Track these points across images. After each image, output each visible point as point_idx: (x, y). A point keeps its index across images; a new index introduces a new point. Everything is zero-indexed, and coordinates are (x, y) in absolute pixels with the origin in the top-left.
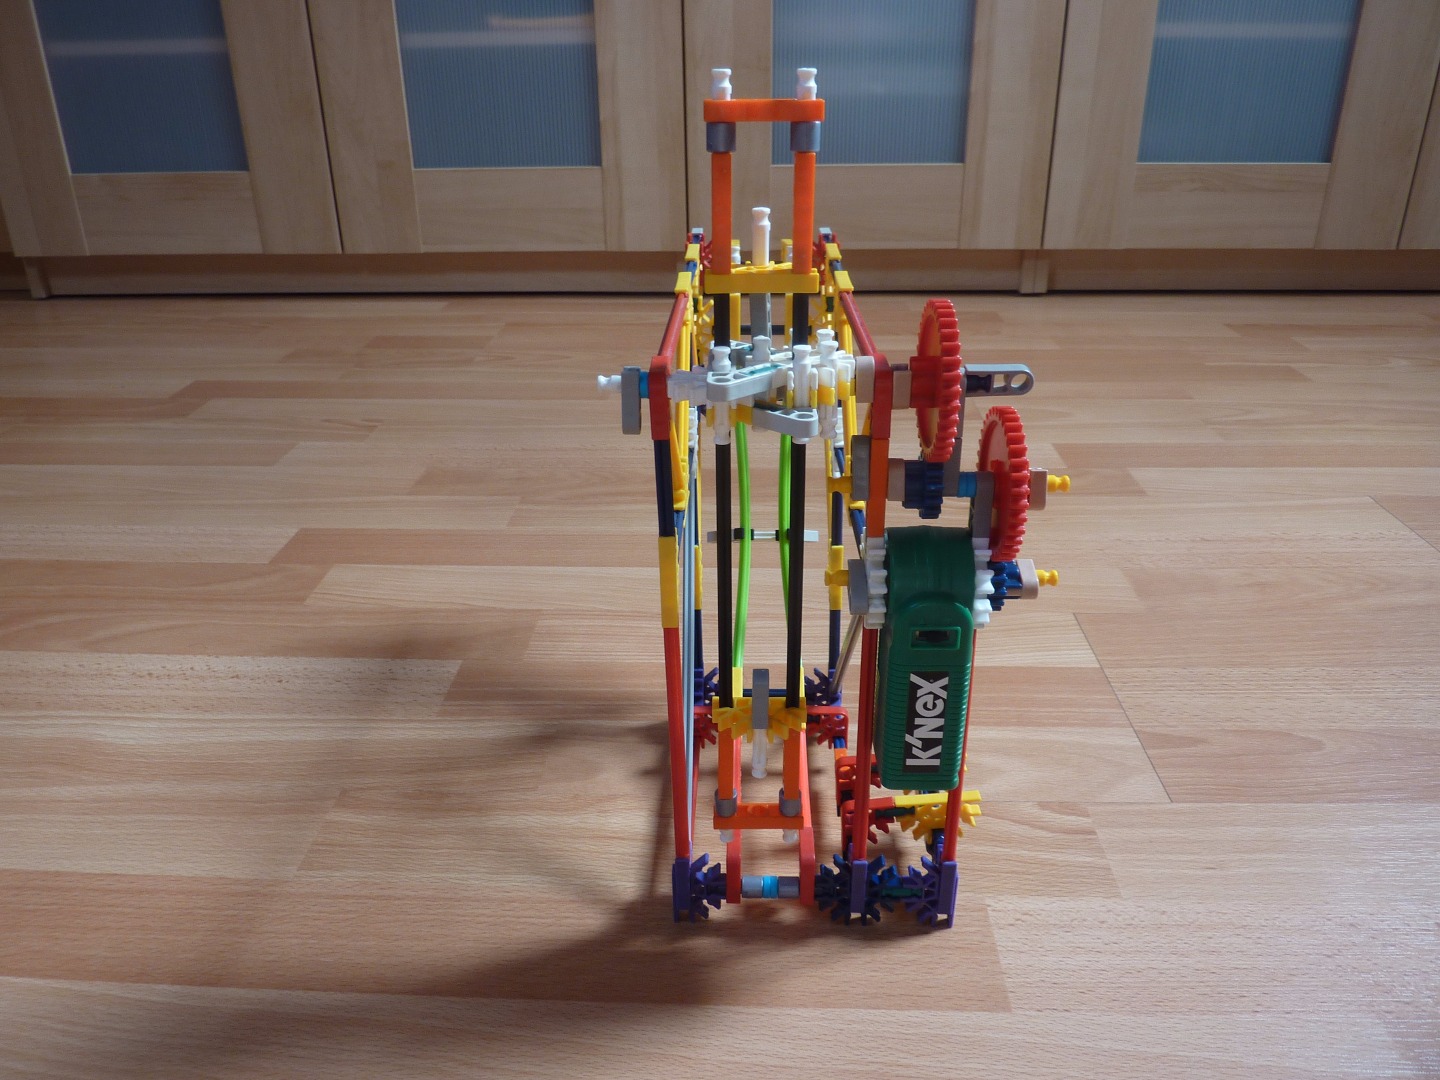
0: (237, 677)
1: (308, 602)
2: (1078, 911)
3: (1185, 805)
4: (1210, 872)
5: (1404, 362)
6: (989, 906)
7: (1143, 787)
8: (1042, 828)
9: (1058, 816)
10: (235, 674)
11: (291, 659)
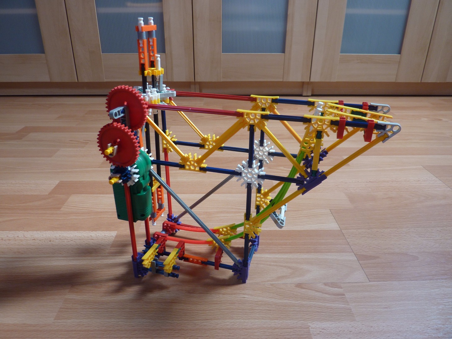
0: (34, 239)
1: (62, 209)
2: (342, 327)
3: (375, 283)
4: (386, 309)
5: (426, 119)
6: (310, 326)
7: (359, 276)
8: (326, 293)
9: (331, 288)
10: (34, 238)
11: (54, 232)
